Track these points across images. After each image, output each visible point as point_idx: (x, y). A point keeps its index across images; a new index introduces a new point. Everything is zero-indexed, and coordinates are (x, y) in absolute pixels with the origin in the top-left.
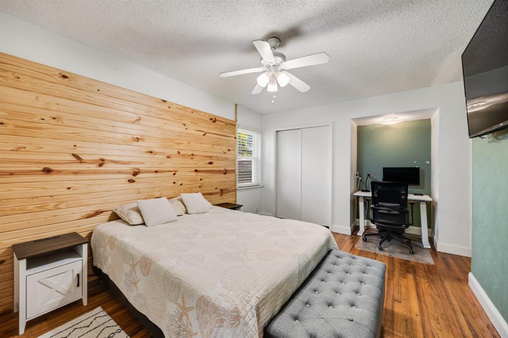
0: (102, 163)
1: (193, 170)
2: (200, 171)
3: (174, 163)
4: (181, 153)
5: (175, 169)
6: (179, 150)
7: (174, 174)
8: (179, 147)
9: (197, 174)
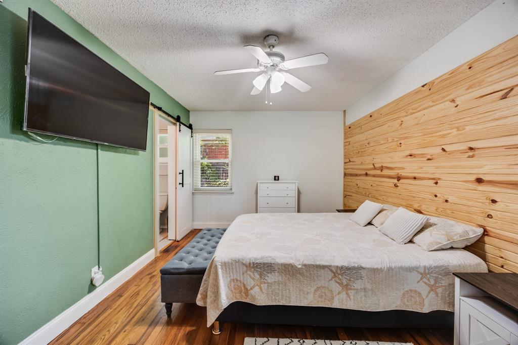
1: (473, 178)
2: (490, 182)
3: (437, 168)
4: (447, 150)
5: (436, 176)
6: (443, 147)
7: (436, 183)
8: (443, 141)
9: (481, 187)
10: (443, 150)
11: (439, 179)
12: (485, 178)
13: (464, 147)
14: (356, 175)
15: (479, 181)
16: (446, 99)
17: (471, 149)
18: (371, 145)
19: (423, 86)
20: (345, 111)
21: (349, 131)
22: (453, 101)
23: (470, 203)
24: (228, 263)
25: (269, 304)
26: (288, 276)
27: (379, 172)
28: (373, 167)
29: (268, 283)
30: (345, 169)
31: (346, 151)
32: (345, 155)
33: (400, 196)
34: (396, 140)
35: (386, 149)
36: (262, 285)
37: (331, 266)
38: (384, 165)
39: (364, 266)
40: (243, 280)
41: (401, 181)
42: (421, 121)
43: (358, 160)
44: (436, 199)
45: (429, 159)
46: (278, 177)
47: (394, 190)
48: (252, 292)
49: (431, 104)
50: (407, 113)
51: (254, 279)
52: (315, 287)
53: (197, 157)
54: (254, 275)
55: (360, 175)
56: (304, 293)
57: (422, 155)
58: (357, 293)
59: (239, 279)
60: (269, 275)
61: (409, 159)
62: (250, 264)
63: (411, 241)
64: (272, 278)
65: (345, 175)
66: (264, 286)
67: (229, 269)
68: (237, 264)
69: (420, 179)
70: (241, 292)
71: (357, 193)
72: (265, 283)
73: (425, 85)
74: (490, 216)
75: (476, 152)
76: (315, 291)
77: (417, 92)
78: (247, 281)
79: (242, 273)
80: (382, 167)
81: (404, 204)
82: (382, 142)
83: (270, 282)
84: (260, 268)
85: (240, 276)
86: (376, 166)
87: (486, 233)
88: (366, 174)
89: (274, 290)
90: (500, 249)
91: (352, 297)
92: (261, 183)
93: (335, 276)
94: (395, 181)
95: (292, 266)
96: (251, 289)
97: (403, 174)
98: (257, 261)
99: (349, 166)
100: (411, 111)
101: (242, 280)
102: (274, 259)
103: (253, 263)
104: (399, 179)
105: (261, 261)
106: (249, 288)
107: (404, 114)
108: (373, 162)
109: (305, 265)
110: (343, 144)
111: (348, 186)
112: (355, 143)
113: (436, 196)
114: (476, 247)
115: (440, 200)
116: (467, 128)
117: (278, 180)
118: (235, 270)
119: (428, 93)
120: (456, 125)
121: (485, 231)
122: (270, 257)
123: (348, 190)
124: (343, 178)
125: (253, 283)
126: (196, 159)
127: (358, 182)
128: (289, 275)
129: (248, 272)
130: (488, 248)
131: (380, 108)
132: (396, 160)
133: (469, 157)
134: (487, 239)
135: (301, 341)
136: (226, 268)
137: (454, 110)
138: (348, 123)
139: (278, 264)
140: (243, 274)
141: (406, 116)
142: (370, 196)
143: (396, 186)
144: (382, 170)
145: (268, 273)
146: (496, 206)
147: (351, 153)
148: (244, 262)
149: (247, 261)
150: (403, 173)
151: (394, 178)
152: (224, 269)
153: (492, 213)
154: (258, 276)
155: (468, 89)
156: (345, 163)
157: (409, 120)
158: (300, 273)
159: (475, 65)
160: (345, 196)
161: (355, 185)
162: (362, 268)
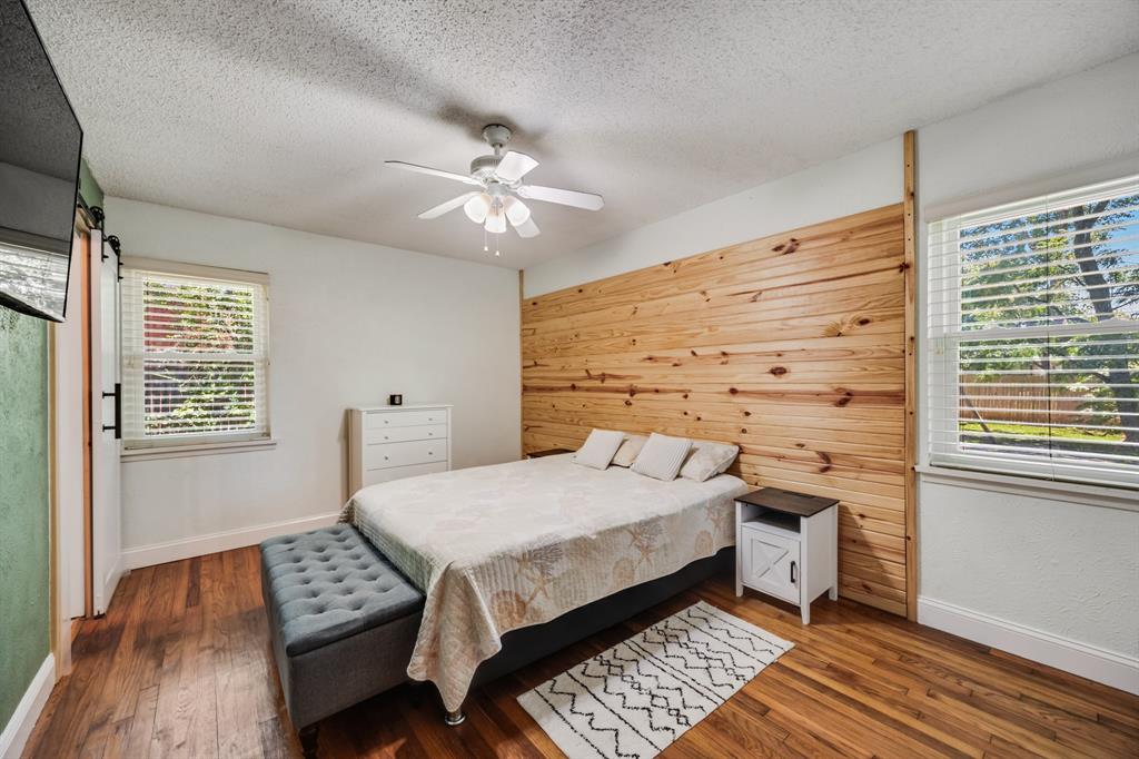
0: (603, 377)
1: (727, 388)
2: (743, 392)
3: (686, 376)
4: (697, 353)
5: (687, 387)
6: (694, 350)
7: (686, 397)
8: (692, 342)
9: (736, 399)
10: (694, 353)
11: (690, 391)
12: (739, 388)
13: (716, 351)
14: (552, 389)
15: (733, 391)
16: (697, 288)
17: (724, 354)
18: (582, 338)
19: (666, 264)
20: (521, 272)
21: (532, 310)
22: (704, 293)
23: (724, 419)
24: (487, 564)
25: (560, 614)
26: (579, 558)
27: (598, 383)
28: (585, 374)
29: (554, 579)
30: (524, 378)
31: (525, 345)
32: (524, 353)
33: (636, 419)
34: (626, 334)
35: (610, 348)
36: (546, 587)
37: (628, 525)
38: (607, 372)
39: (661, 514)
40: (516, 588)
41: (636, 396)
42: (664, 312)
43: (554, 363)
44: (685, 417)
45: (676, 365)
46: (401, 396)
47: (626, 409)
48: (534, 604)
49: (676, 290)
50: (643, 296)
51: (533, 580)
52: (613, 565)
53: (134, 343)
54: (533, 573)
55: (560, 389)
56: (602, 578)
57: (666, 359)
58: (657, 554)
59: (507, 589)
60: (554, 565)
61: (648, 364)
62: (524, 555)
63: (678, 476)
64: (557, 569)
65: (525, 389)
66: (549, 587)
67: (489, 576)
68: (503, 561)
69: (665, 391)
70: (510, 614)
71: (554, 420)
72: (549, 581)
73: (669, 263)
74: (744, 431)
75: (730, 358)
76: (614, 568)
77: (656, 270)
78: (522, 587)
79: (512, 576)
80: (604, 375)
81: (641, 429)
82: (603, 336)
83: (556, 576)
84: (541, 558)
85: (509, 583)
86: (591, 372)
87: (741, 451)
88: (574, 388)
89: (565, 587)
90: (753, 465)
91: (653, 562)
92: (369, 412)
93: (635, 538)
94: (627, 396)
95: (585, 540)
96: (532, 599)
97: (639, 386)
98: (536, 547)
99: (534, 372)
100: (649, 296)
101: (513, 590)
102: (557, 536)
103: (529, 551)
104: (632, 392)
105: (541, 545)
106: (527, 599)
107: (639, 298)
108: (587, 367)
109: (599, 533)
110: (518, 332)
111: (533, 409)
112: (547, 333)
113: (686, 414)
114: (733, 469)
115: (691, 418)
116: (720, 329)
117: (400, 404)
118: (499, 575)
119: (672, 275)
120: (708, 324)
121: (741, 448)
122: (551, 534)
123: (534, 416)
124: (520, 394)
125: (532, 587)
126: (130, 348)
127: (555, 402)
128: (581, 555)
129: (524, 571)
130: (743, 468)
131: (599, 281)
132: (627, 365)
133: (723, 363)
134: (742, 457)
135: (598, 658)
136: (484, 577)
137: (705, 304)
138: (530, 294)
139: (566, 541)
140: (515, 577)
141: (642, 301)
142: (581, 423)
143: (628, 403)
144: (603, 381)
145: (552, 562)
146: (750, 419)
147: (539, 350)
148: (513, 555)
149: (517, 552)
150: (638, 384)
151: (625, 392)
152: (480, 579)
153: (745, 427)
154: (539, 573)
155: (719, 282)
156: (524, 367)
157: (647, 308)
158: (595, 549)
159: (726, 256)
160: (526, 429)
161: (548, 405)
162: (660, 518)
